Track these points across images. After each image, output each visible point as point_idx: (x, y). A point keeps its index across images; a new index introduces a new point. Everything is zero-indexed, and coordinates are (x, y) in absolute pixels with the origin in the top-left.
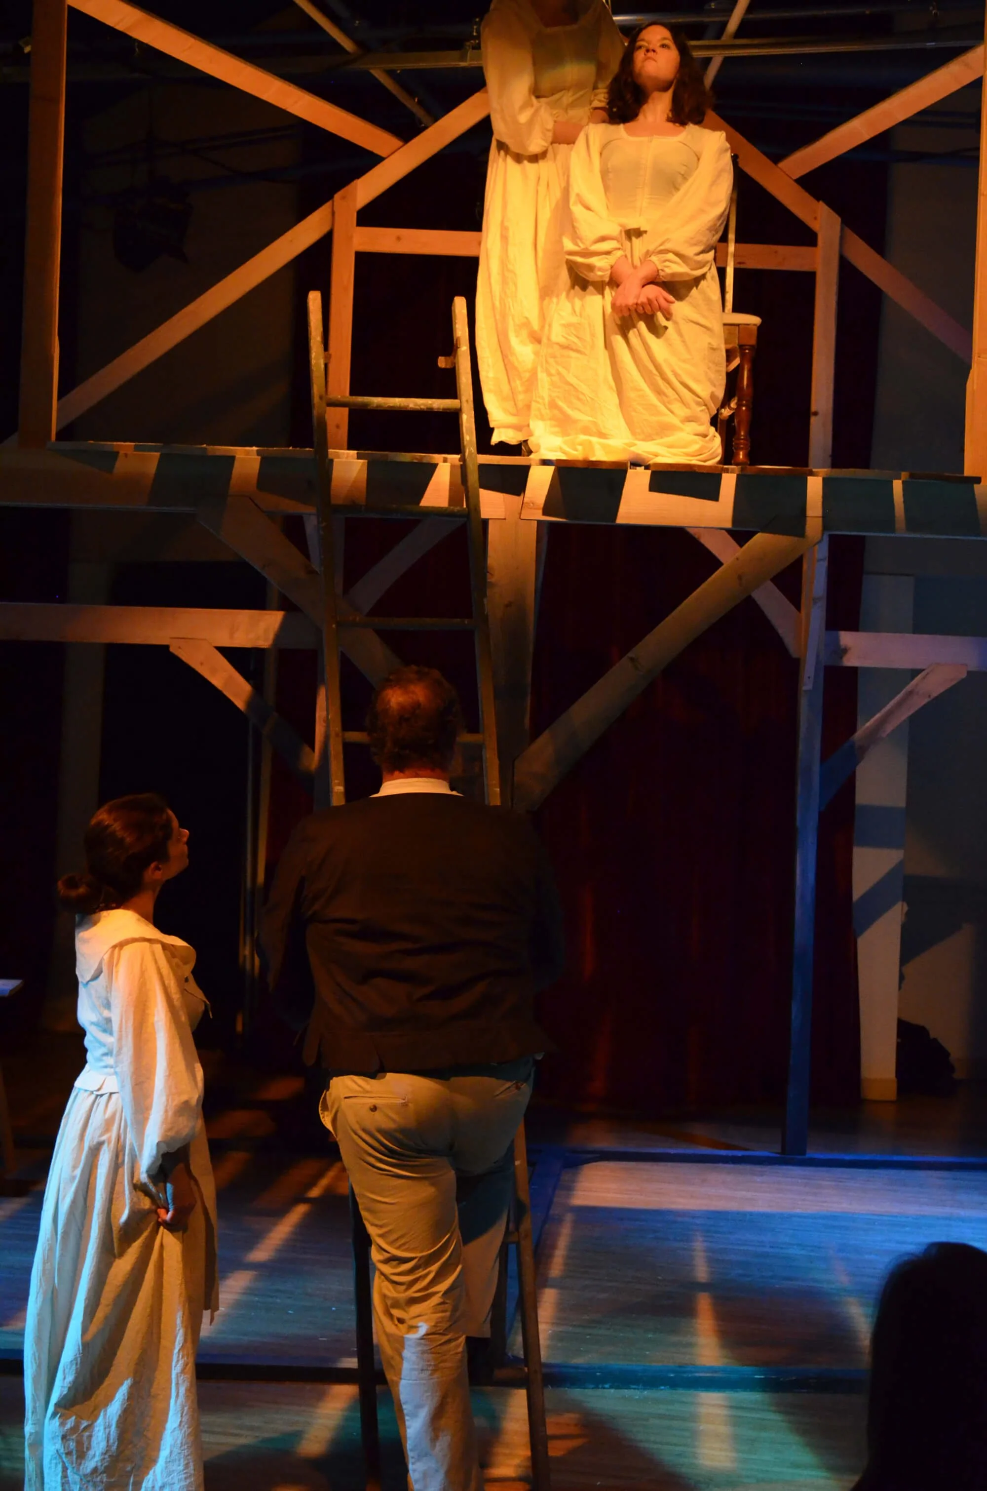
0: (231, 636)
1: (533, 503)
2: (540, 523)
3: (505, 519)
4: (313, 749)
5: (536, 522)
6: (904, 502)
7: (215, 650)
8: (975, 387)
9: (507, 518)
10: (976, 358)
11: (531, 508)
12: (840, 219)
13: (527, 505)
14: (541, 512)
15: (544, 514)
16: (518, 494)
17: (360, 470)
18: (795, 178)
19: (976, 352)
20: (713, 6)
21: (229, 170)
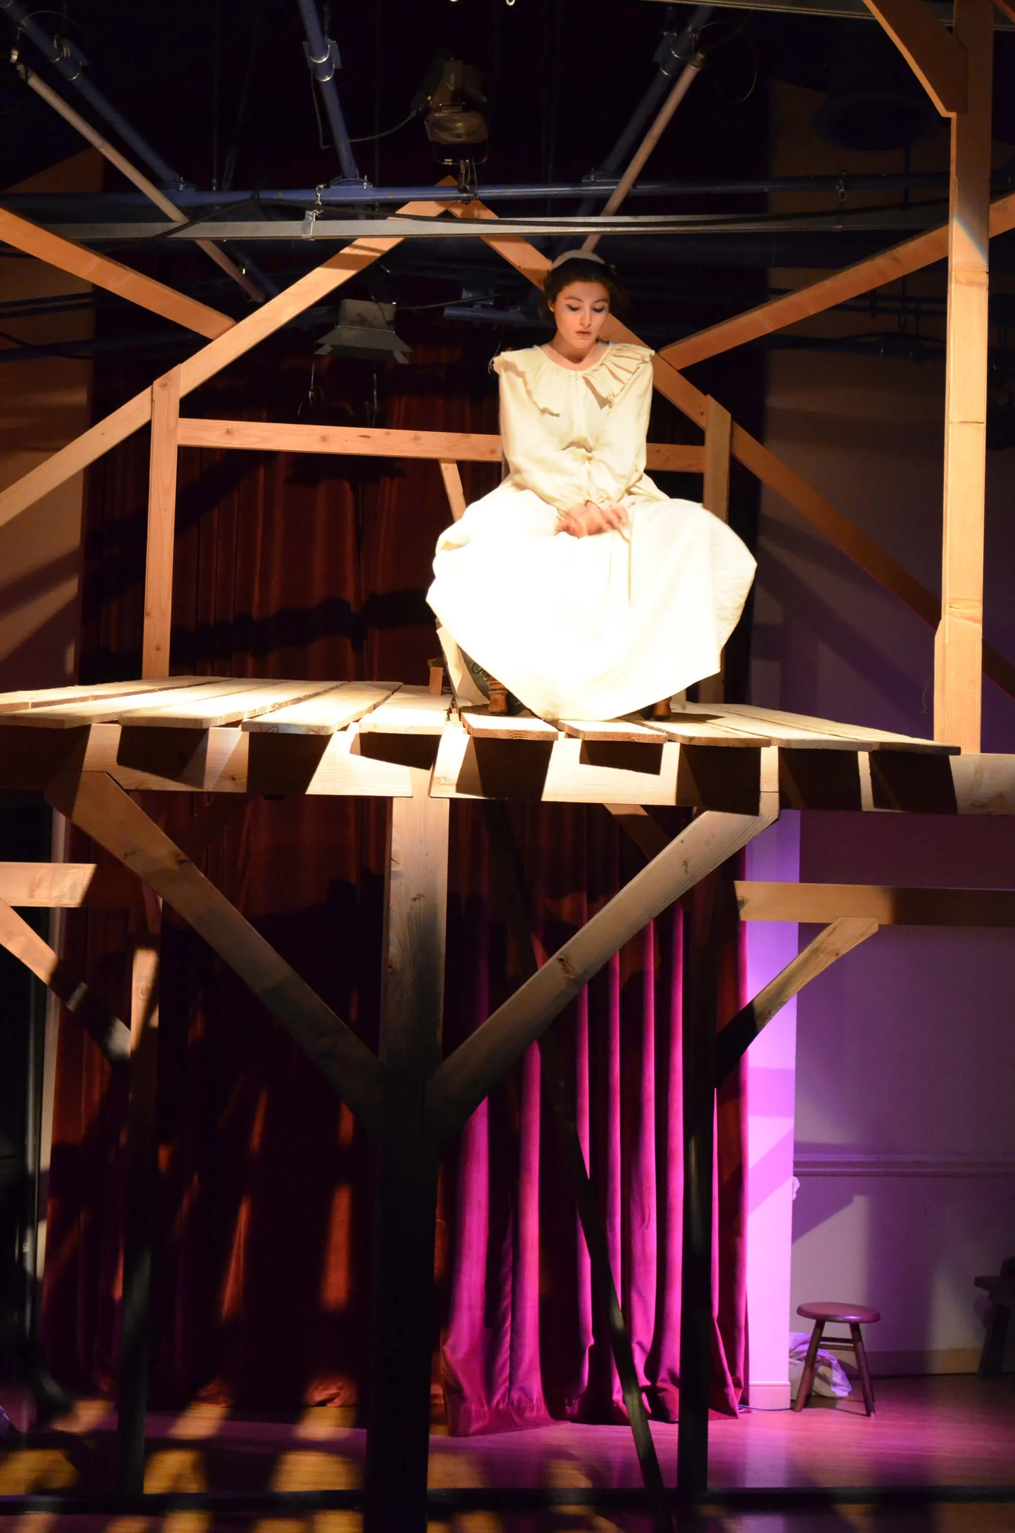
0: (32, 895)
1: (445, 779)
2: (453, 801)
3: (412, 797)
4: (128, 1024)
5: (448, 800)
6: (871, 774)
7: (12, 910)
8: (947, 641)
9: (414, 796)
10: (947, 608)
11: (443, 784)
12: (729, 415)
13: (437, 780)
14: (454, 788)
15: (459, 789)
16: (428, 768)
17: (239, 743)
18: (679, 368)
19: (948, 601)
20: (592, 178)
21: (16, 341)
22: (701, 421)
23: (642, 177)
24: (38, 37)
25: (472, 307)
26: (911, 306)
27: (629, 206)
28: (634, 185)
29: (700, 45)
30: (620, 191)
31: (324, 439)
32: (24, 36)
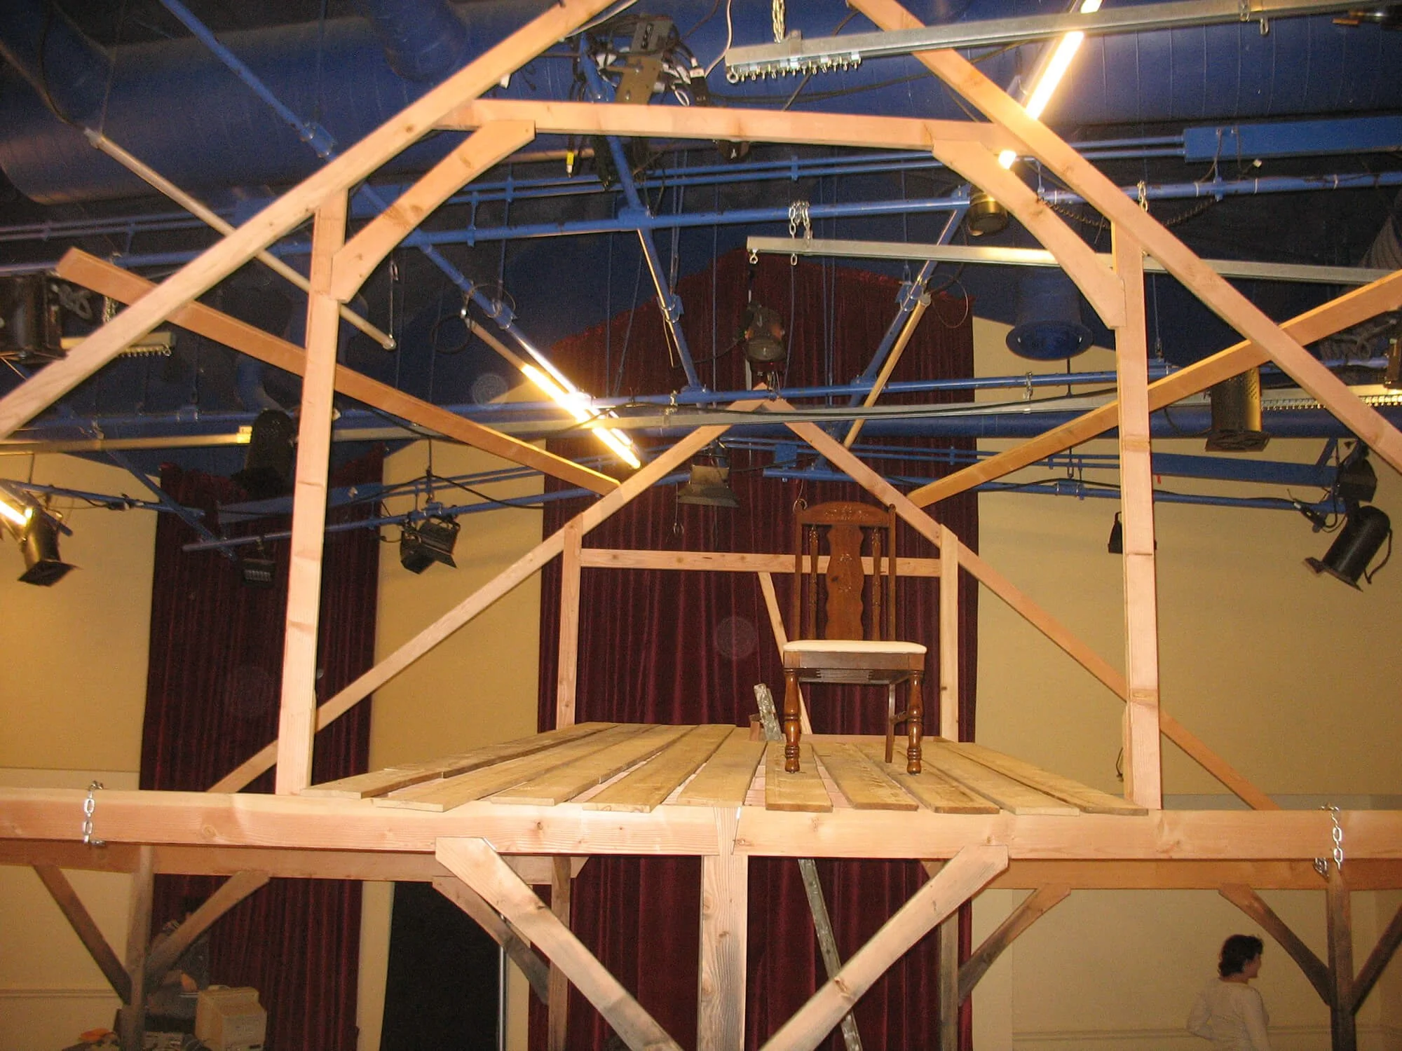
1: (744, 841)
5: (747, 857)
10: (1132, 697)
11: (742, 845)
12: (956, 537)
13: (738, 841)
18: (922, 506)
19: (1131, 692)
20: (858, 382)
21: (487, 498)
22: (936, 542)
23: (892, 379)
24: (482, 302)
25: (781, 467)
26: (1075, 461)
27: (884, 399)
28: (886, 385)
29: (928, 288)
30: (876, 390)
31: (680, 560)
32: (471, 300)
